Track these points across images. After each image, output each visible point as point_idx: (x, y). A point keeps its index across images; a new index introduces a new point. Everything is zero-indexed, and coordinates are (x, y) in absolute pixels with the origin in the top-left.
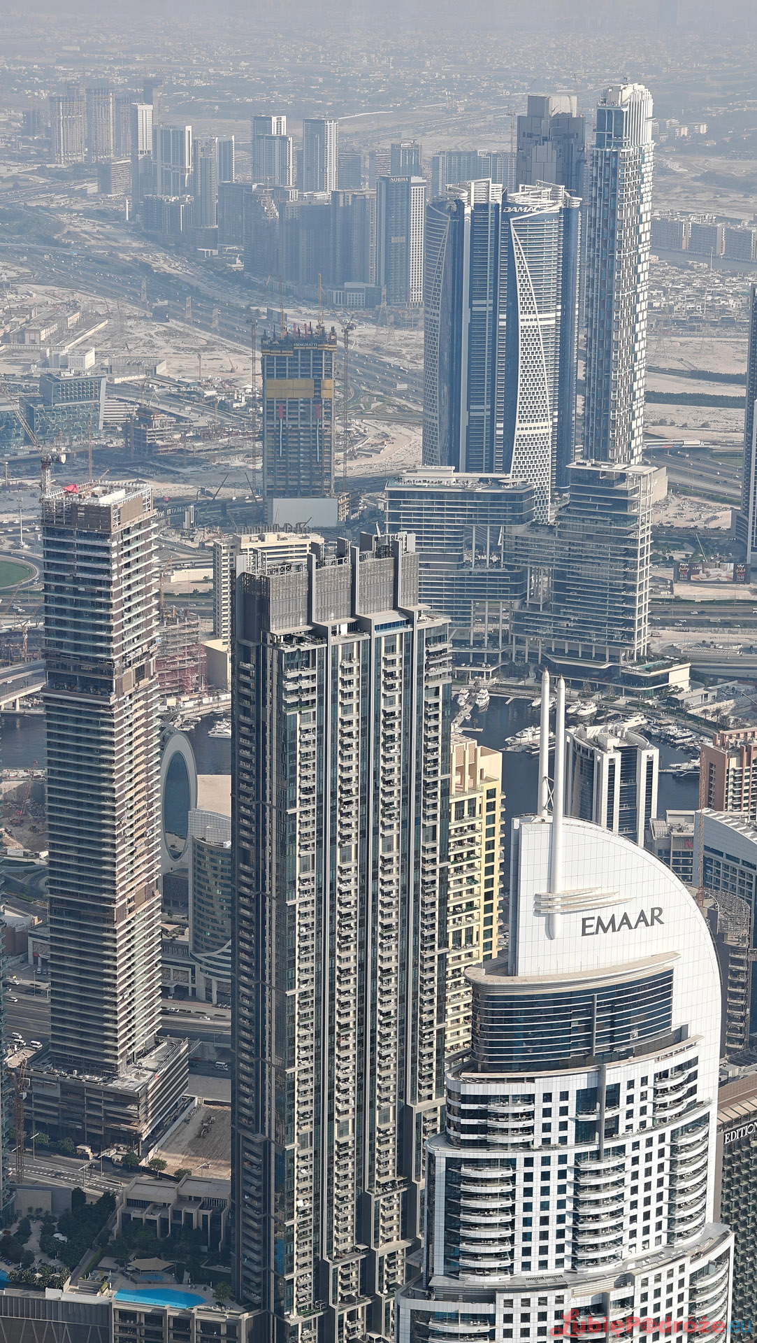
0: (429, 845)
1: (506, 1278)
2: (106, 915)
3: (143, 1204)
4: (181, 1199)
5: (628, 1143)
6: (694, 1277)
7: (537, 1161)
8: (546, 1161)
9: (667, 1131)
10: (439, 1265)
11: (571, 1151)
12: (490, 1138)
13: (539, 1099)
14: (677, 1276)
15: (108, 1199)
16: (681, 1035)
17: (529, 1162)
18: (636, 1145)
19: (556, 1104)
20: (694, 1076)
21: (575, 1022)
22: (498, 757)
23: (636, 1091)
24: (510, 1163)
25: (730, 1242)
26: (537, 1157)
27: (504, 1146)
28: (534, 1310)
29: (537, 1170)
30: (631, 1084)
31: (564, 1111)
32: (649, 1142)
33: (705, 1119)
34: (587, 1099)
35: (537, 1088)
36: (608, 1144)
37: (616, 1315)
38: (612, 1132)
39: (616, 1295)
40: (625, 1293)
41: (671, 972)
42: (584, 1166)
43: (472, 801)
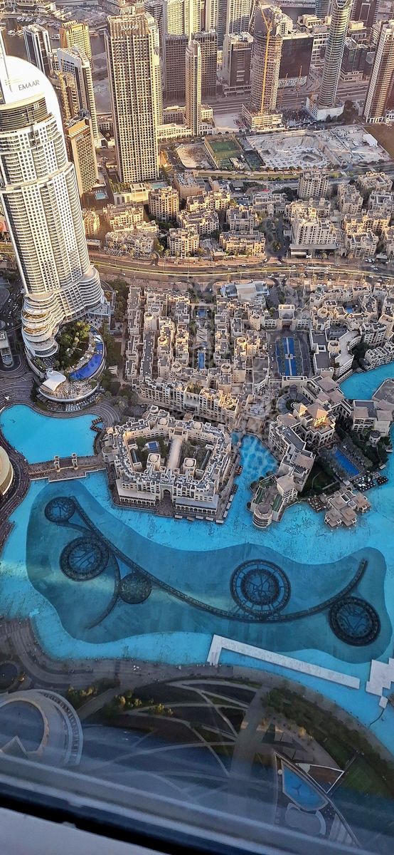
1: (22, 183)
6: (66, 176)
8: (24, 152)
9: (52, 141)
11: (30, 150)
12: (9, 148)
13: (19, 136)
14: (62, 177)
16: (50, 115)
17: (20, 153)
18: (45, 146)
19: (23, 137)
20: (56, 125)
21: (23, 115)
23: (43, 131)
24: (16, 154)
25: (73, 166)
26: (22, 152)
27: (13, 150)
28: (31, 190)
29: (23, 155)
30: (40, 130)
31: (26, 139)
32: (48, 144)
33: (61, 136)
34: (32, 135)
35: (18, 134)
36: (38, 146)
37: (49, 188)
38: (39, 143)
39: (48, 183)
40: (50, 182)
41: (44, 98)
42: (34, 152)
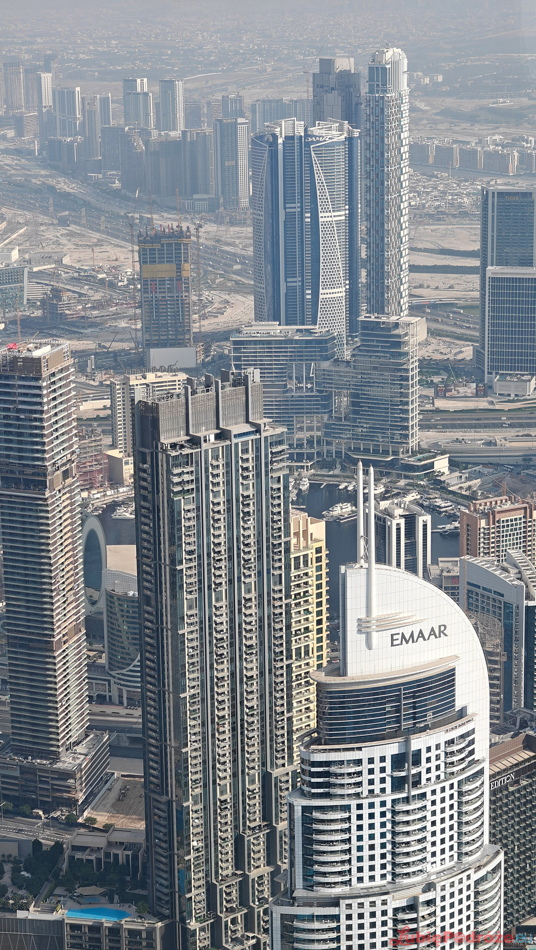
0: (277, 588)
1: (345, 889)
2: (48, 646)
3: (83, 849)
4: (110, 844)
5: (428, 790)
6: (477, 883)
7: (366, 806)
8: (372, 805)
9: (455, 781)
10: (299, 882)
11: (389, 798)
12: (332, 791)
13: (365, 762)
14: (466, 883)
15: (58, 846)
16: (462, 713)
17: (360, 807)
18: (434, 792)
19: (377, 766)
20: (472, 742)
21: (388, 708)
22: (322, 525)
23: (433, 754)
24: (347, 808)
25: (501, 857)
26: (365, 802)
27: (342, 796)
28: (367, 910)
29: (366, 812)
30: (429, 749)
31: (383, 770)
32: (443, 790)
33: (481, 772)
34: (399, 761)
35: (363, 755)
36: (414, 792)
37: (424, 911)
38: (417, 783)
39: (423, 898)
40: (429, 896)
41: (454, 669)
42: (399, 807)
43: (306, 556)
